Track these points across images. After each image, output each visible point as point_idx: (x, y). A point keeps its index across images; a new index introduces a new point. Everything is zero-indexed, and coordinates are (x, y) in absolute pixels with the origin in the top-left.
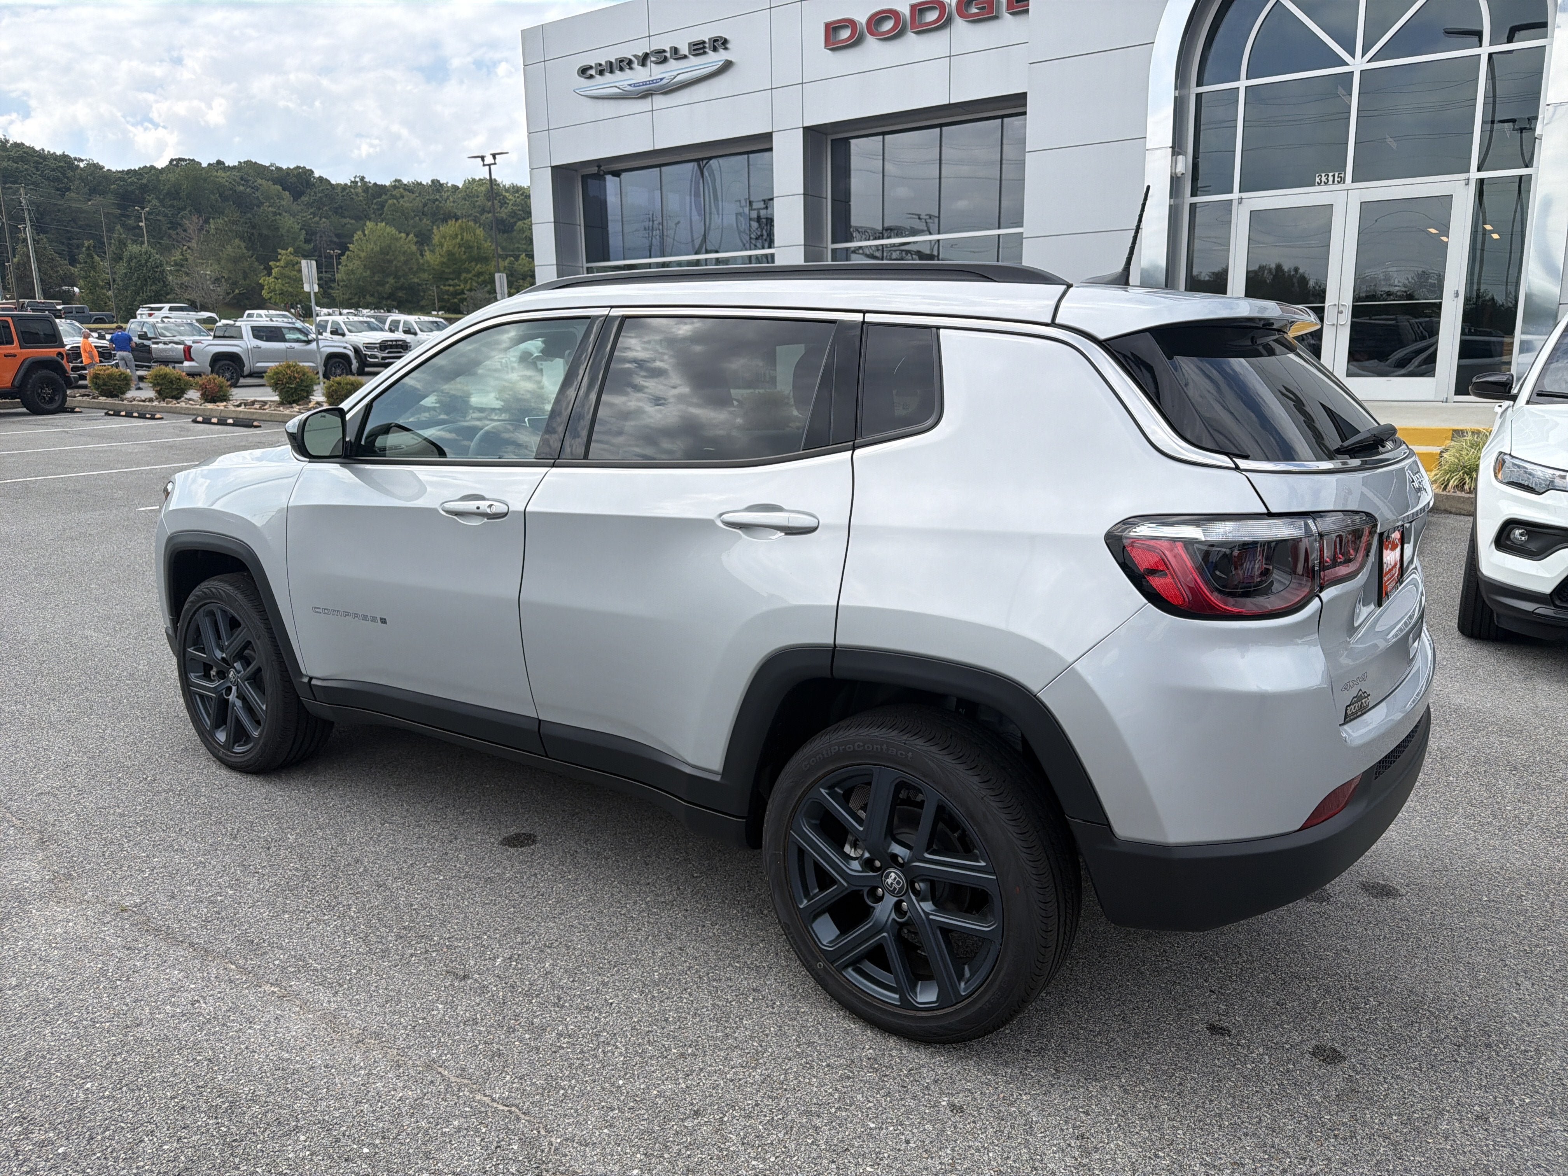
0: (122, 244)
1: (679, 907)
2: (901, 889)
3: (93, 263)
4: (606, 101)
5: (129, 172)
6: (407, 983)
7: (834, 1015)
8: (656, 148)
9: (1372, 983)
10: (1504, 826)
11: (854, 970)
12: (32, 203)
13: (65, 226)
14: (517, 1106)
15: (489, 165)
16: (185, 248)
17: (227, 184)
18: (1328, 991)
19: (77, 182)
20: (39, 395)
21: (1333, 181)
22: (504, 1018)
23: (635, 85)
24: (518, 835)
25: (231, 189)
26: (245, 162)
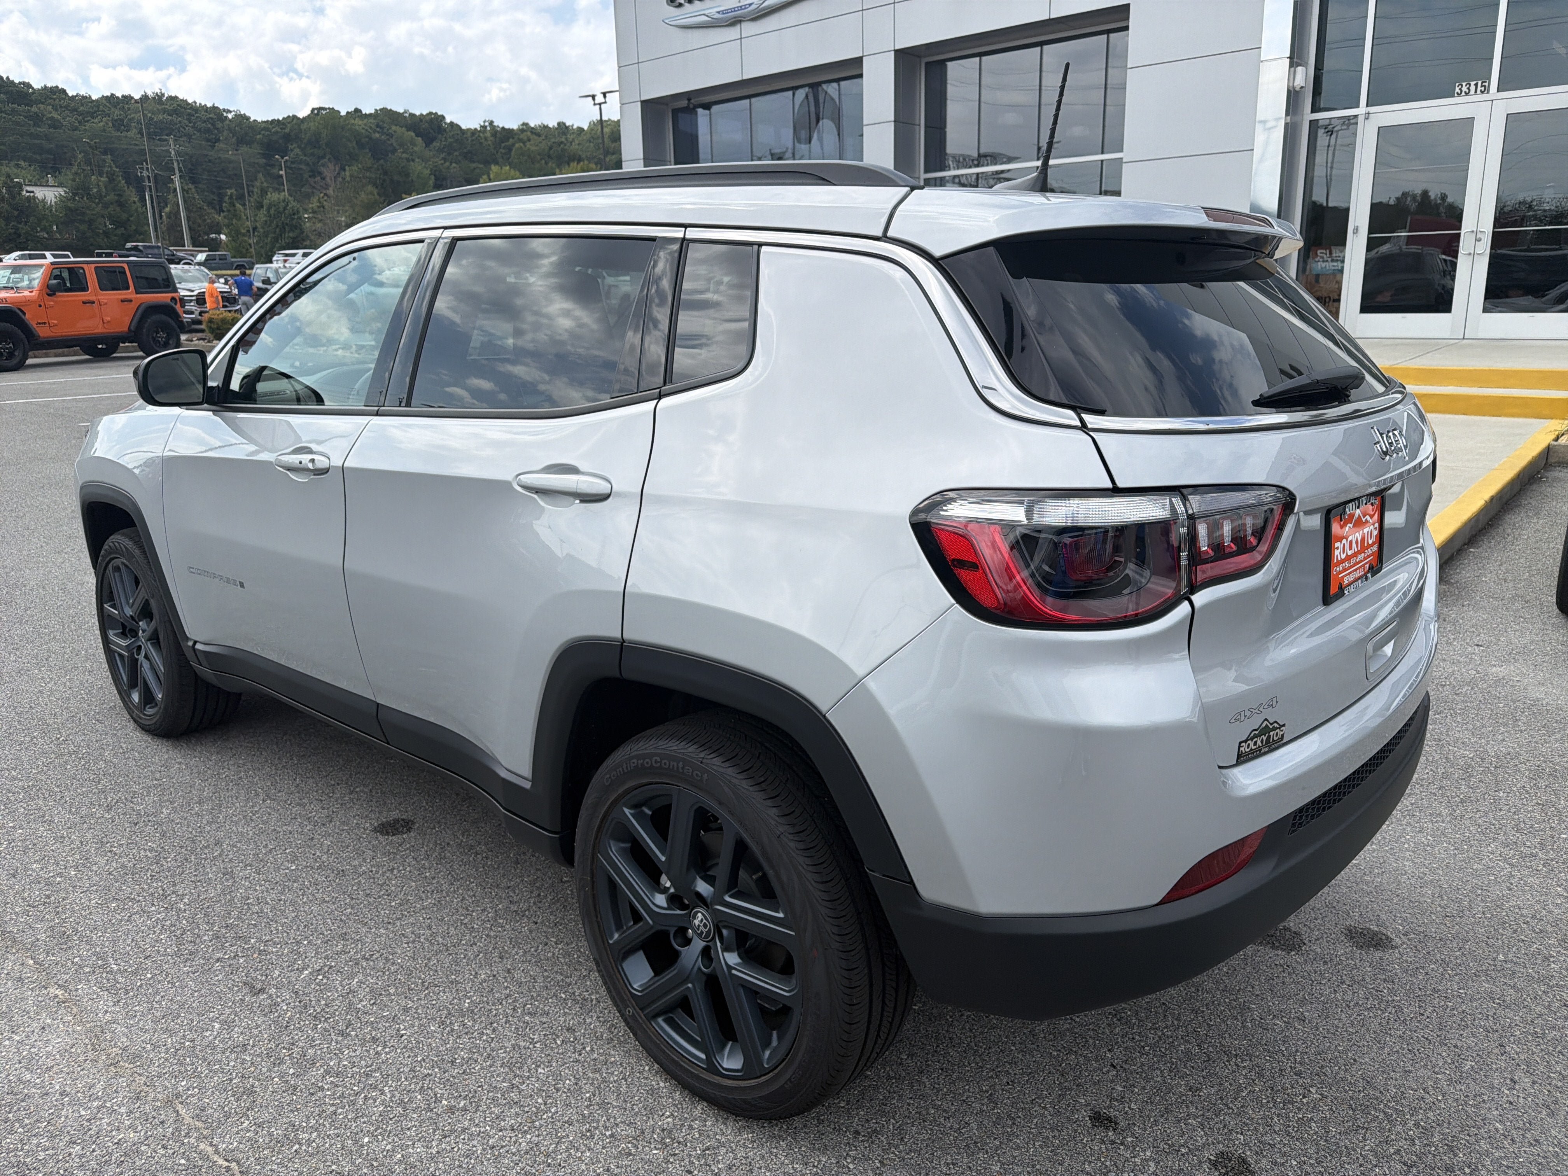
0: (264, 192)
1: (529, 919)
2: (708, 933)
3: (235, 210)
4: (694, 30)
5: (273, 121)
6: (196, 994)
7: (647, 1068)
8: (745, 78)
9: (1322, 1067)
10: (1552, 860)
11: (665, 1020)
12: (178, 153)
13: (216, 176)
14: (238, 1162)
15: (600, 104)
16: (322, 195)
17: (363, 131)
18: (1260, 1075)
19: (225, 133)
20: (154, 339)
21: (1476, 92)
22: (277, 1046)
23: (723, 12)
24: (396, 821)
25: (367, 137)
26: (381, 110)
